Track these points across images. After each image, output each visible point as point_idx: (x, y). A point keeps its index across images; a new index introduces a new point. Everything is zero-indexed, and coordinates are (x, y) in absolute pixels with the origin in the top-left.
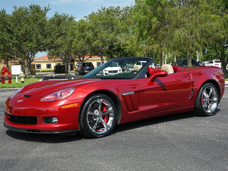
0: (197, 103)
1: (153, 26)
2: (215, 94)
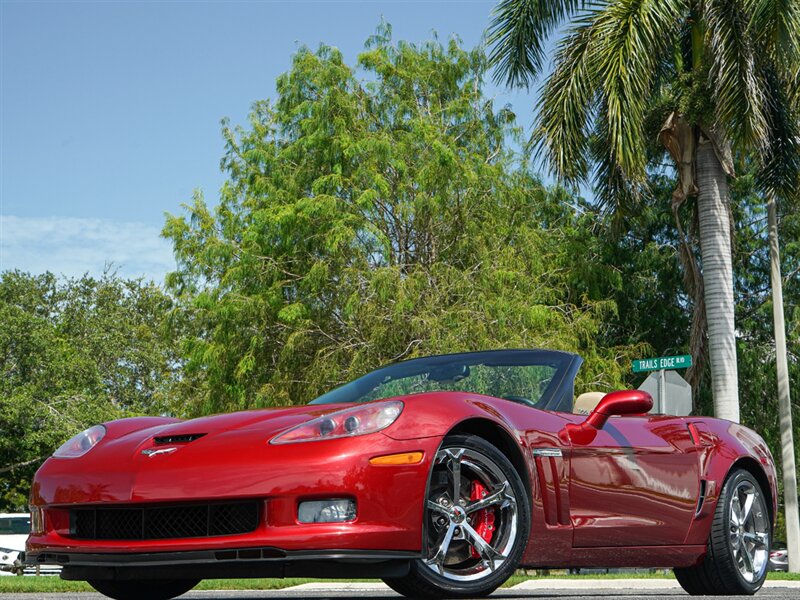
1: (291, 339)
2: (759, 514)
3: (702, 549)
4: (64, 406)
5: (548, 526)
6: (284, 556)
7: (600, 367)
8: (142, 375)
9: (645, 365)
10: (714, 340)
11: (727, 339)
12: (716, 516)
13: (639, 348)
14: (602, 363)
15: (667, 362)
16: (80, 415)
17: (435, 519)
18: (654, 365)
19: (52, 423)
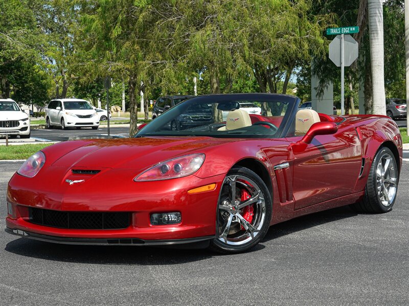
0: (369, 188)
1: (141, 17)
2: (392, 168)
3: (361, 193)
4: (15, 35)
5: (281, 204)
6: (144, 242)
7: (309, 27)
8: (57, 14)
9: (333, 31)
10: (371, 11)
11: (379, 11)
12: (370, 175)
13: (330, 16)
14: (310, 26)
15: (346, 30)
16: (24, 40)
17: (222, 213)
18: (338, 31)
19: (9, 46)
